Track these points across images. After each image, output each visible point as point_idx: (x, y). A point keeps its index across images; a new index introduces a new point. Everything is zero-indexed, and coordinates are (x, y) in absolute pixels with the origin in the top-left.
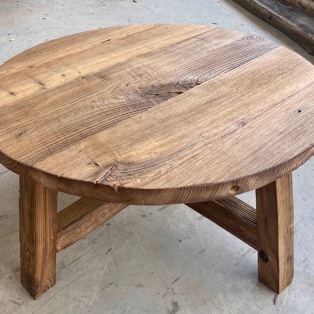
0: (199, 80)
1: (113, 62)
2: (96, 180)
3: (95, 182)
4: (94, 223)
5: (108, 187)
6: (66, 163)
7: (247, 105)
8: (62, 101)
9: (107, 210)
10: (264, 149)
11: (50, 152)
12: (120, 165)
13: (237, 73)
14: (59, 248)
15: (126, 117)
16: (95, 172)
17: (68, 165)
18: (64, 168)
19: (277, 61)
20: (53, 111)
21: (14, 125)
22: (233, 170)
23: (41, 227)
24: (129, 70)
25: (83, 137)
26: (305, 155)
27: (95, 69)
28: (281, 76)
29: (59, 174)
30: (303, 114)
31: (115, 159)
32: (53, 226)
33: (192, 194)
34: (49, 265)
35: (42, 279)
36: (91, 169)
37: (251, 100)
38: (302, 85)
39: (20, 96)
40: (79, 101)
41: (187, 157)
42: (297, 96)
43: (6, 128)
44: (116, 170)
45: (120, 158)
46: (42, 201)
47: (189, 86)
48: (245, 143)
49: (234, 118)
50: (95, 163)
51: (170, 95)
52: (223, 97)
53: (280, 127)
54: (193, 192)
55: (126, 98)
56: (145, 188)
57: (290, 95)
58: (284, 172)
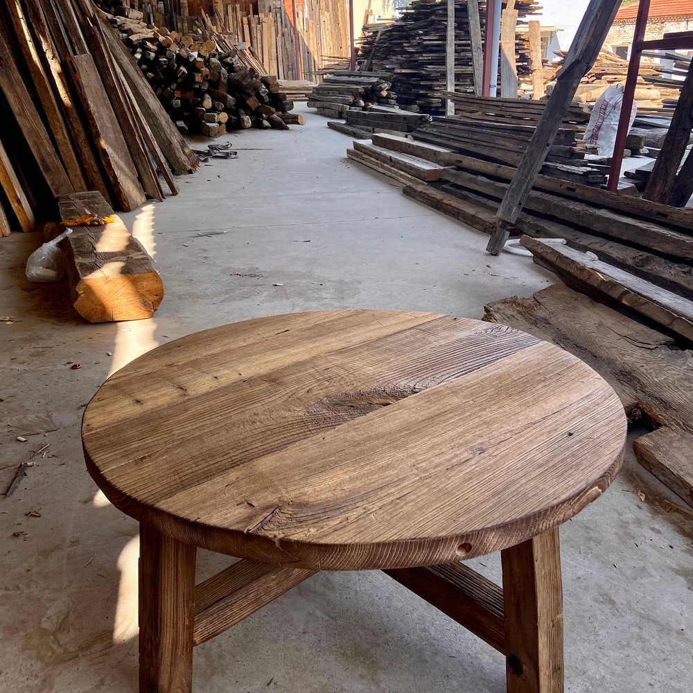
0: (416, 387)
1: (289, 361)
2: (247, 528)
3: (245, 531)
4: (252, 603)
5: (266, 539)
6: (204, 502)
7: (488, 423)
8: (209, 412)
9: (274, 582)
10: (513, 489)
11: (184, 486)
12: (287, 507)
13: (474, 378)
14: (197, 639)
15: (302, 437)
16: (247, 515)
17: (208, 504)
18: (201, 509)
19: (536, 362)
20: (194, 427)
21: (135, 445)
22: (461, 519)
23: (169, 603)
24: (312, 371)
25: (234, 465)
26: (578, 501)
27: (263, 370)
28: (543, 384)
29: (193, 518)
30: (576, 438)
31: (279, 498)
32: (188, 604)
33: (396, 555)
34: (182, 666)
35: (169, 687)
36: (242, 511)
37: (495, 416)
38: (575, 397)
39: (149, 405)
40: (234, 413)
41: (392, 498)
42: (566, 412)
43: (122, 450)
44: (280, 514)
45: (287, 496)
46: (172, 563)
47: (399, 395)
48: (482, 479)
49: (466, 443)
50: (248, 503)
51: (370, 407)
52: (451, 411)
53: (539, 456)
54: (397, 551)
55: (306, 410)
56: (323, 541)
57: (555, 410)
58: (544, 525)
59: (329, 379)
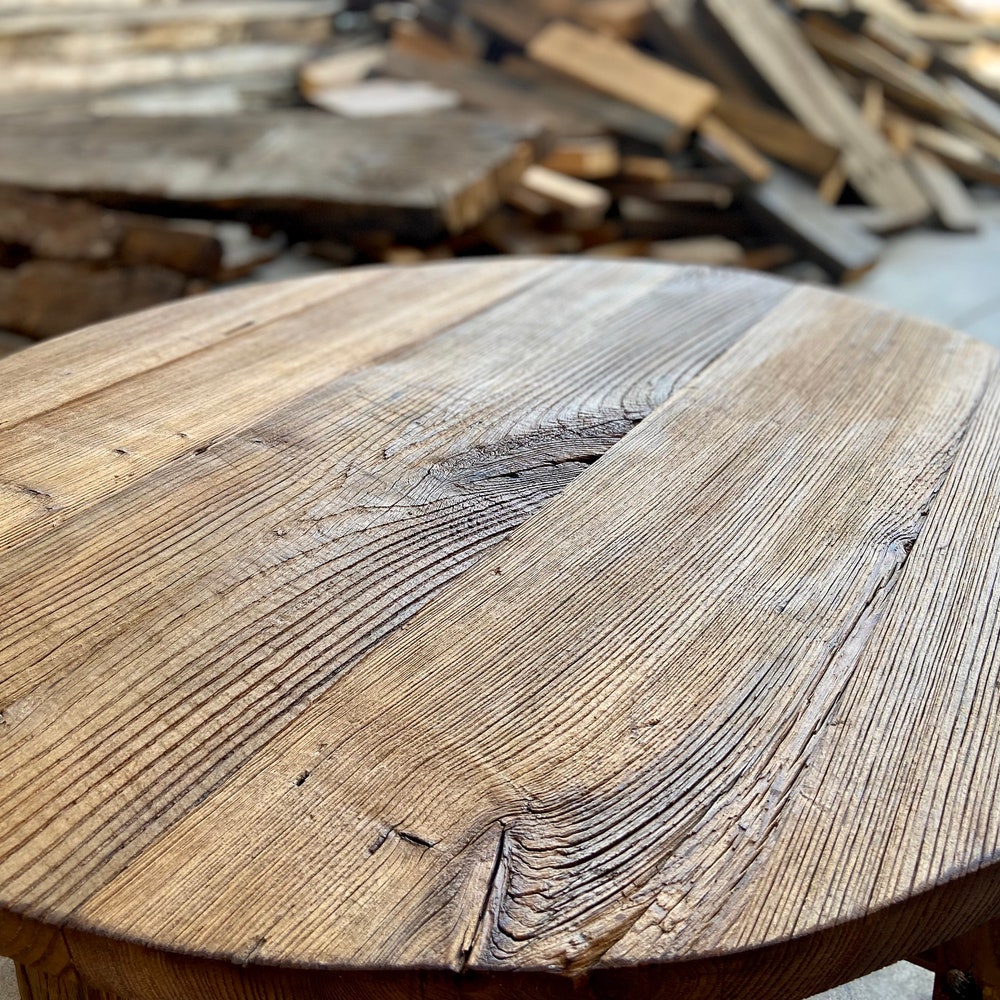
0: (628, 409)
2: (455, 947)
8: (142, 548)
11: (154, 811)
12: (528, 820)
13: (735, 372)
15: (441, 579)
20: (113, 598)
24: (363, 404)
25: (296, 698)
31: (490, 793)
36: (401, 874)
40: (217, 539)
44: (528, 856)
45: (514, 783)
47: (610, 432)
50: (403, 836)
51: (559, 471)
55: (404, 502)
59: (416, 418)
